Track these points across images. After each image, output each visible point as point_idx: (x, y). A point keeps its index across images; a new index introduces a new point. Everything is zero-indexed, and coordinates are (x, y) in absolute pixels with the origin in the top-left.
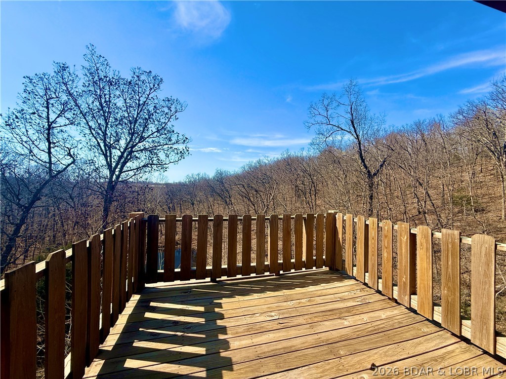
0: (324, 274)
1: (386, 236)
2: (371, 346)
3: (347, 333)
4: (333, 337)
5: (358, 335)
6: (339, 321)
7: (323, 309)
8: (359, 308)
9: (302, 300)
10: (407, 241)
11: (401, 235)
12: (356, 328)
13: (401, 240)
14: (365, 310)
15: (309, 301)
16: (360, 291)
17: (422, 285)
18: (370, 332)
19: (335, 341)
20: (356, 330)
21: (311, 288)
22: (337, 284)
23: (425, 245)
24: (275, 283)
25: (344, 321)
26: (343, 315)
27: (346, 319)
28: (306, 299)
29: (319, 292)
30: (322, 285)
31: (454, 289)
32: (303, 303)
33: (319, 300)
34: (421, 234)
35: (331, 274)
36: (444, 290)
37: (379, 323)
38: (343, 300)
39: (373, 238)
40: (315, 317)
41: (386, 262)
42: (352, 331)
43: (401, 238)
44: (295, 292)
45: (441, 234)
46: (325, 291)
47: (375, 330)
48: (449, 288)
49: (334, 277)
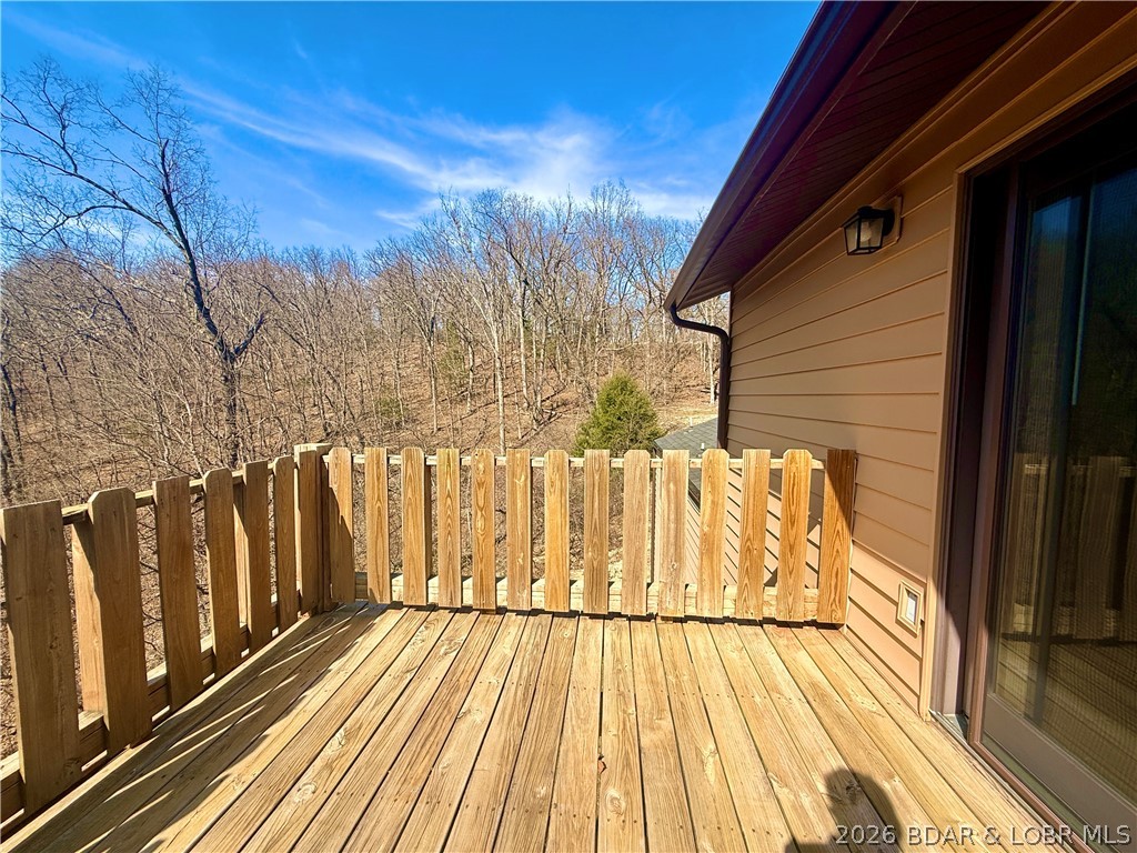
0: (308, 635)
1: (480, 485)
2: (555, 726)
3: (502, 738)
4: (494, 775)
5: (519, 725)
6: (462, 726)
7: (403, 728)
8: (462, 666)
9: (328, 751)
10: (526, 485)
11: (514, 475)
12: (503, 712)
13: (514, 484)
14: (474, 662)
15: (348, 737)
16: (426, 628)
17: (553, 559)
18: (525, 699)
19: (507, 782)
20: (507, 717)
21: (314, 698)
22: (366, 643)
23: (558, 483)
24: (162, 774)
25: (469, 718)
26: (454, 707)
27: (469, 711)
28: (335, 741)
29: (348, 692)
30: (335, 666)
31: (602, 544)
32: (340, 757)
33: (368, 713)
34: (551, 466)
35: (326, 624)
36: (588, 552)
37: (516, 670)
38: (418, 671)
39: (449, 496)
40: (411, 765)
41: (481, 538)
42: (505, 727)
43: (513, 482)
44: (277, 747)
45: (582, 460)
46: (357, 679)
47: (527, 689)
48: (594, 545)
49: (339, 627)
